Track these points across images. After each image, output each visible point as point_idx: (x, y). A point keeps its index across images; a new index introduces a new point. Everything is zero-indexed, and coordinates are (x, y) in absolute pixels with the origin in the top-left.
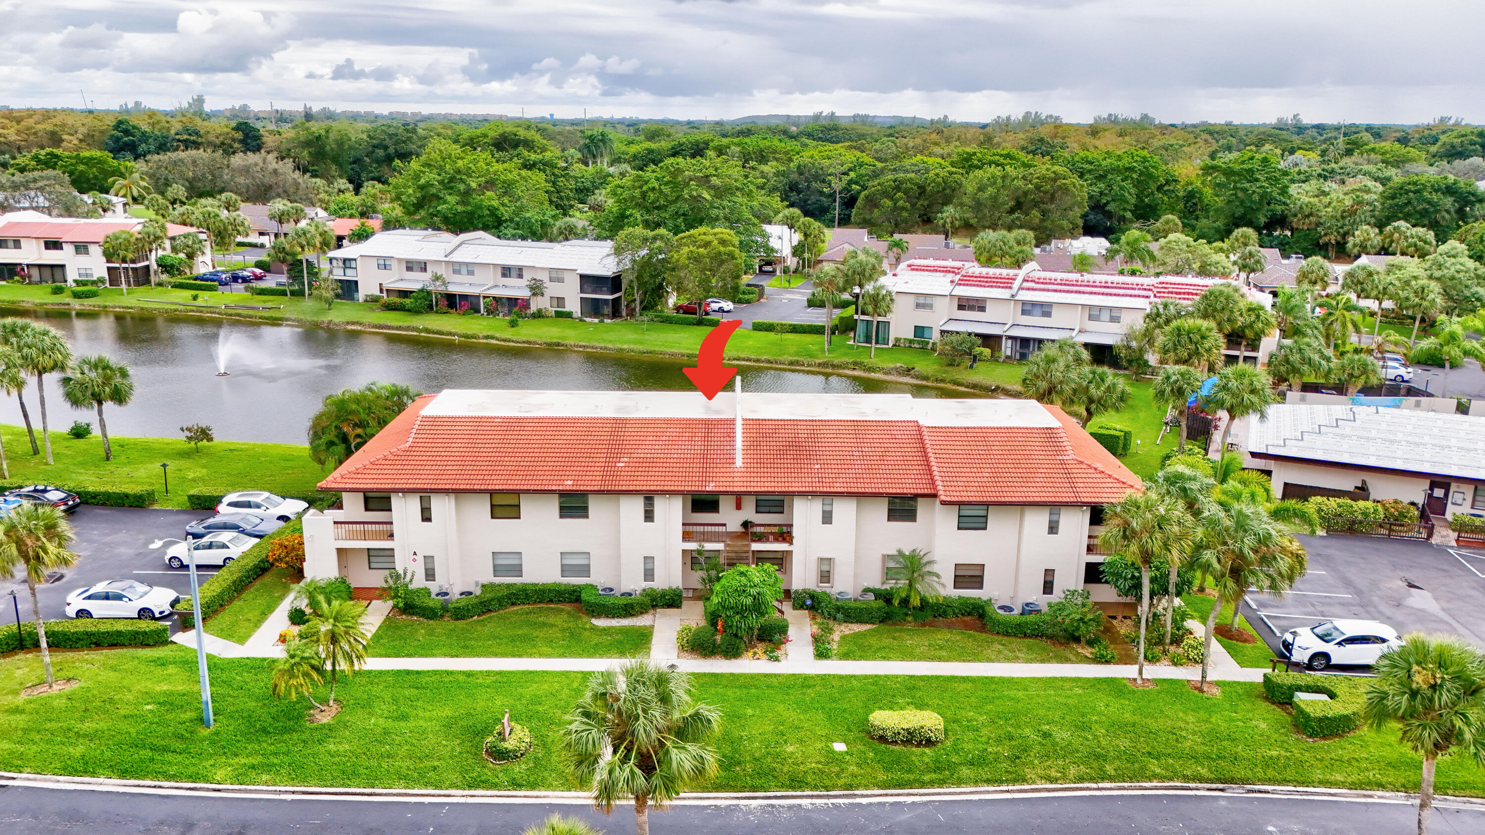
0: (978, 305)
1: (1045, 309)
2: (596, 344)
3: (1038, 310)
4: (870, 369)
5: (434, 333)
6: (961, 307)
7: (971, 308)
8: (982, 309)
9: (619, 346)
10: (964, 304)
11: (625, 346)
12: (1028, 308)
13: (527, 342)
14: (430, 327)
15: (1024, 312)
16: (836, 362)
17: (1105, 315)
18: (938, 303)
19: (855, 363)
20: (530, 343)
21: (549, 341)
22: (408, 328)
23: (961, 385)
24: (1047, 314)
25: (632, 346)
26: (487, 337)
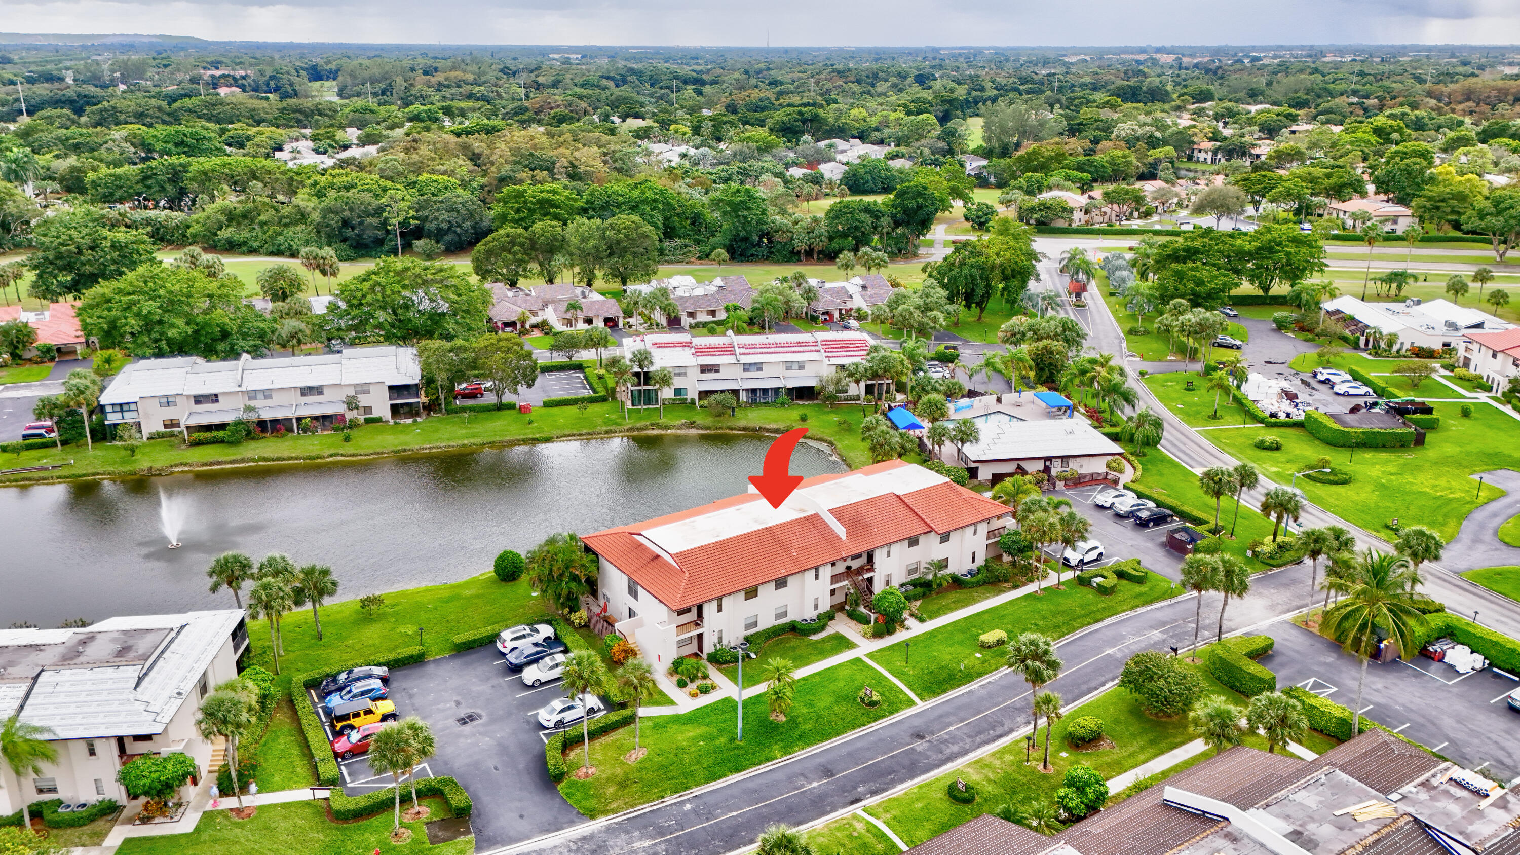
0: (714, 369)
1: (759, 367)
2: (438, 444)
3: (753, 368)
4: (667, 428)
5: (273, 460)
6: (703, 371)
7: (710, 371)
8: (717, 371)
9: (460, 442)
10: (705, 369)
11: (466, 442)
12: (747, 367)
13: (375, 453)
14: (266, 455)
15: (745, 370)
16: (639, 425)
17: (795, 366)
18: (690, 372)
19: (652, 425)
20: (378, 453)
21: (395, 449)
22: (243, 461)
23: (735, 429)
24: (760, 369)
25: (472, 441)
26: (331, 455)
